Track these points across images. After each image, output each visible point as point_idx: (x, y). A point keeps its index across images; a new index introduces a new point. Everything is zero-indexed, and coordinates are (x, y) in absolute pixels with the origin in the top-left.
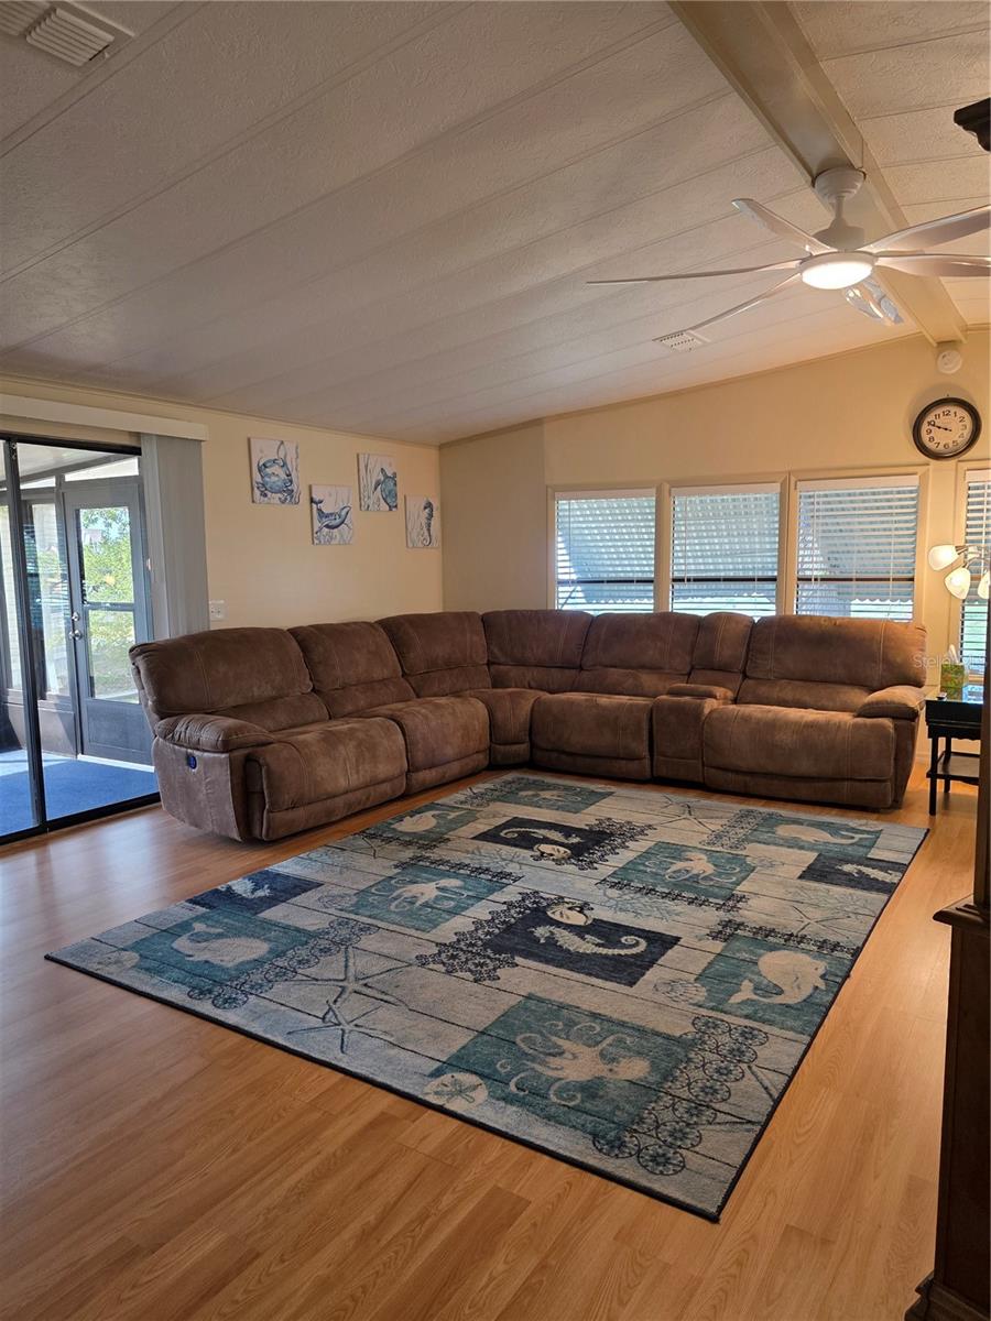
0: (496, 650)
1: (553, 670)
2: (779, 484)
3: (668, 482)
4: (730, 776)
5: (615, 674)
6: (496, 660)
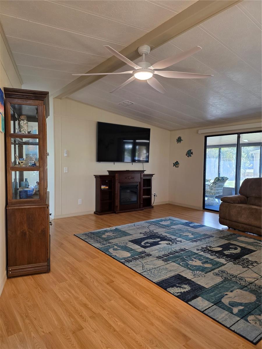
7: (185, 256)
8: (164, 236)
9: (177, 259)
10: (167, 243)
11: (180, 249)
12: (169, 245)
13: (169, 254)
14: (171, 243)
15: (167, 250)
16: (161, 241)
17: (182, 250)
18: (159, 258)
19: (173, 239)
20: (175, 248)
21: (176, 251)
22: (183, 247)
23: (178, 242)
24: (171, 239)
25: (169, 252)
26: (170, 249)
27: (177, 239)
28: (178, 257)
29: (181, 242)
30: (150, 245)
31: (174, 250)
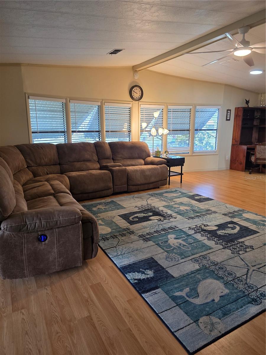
0: (29, 161)
1: (51, 166)
2: (100, 103)
3: (69, 98)
4: (134, 187)
5: (78, 165)
6: (30, 165)
7: (192, 213)
8: (212, 240)
9: (199, 211)
10: (208, 227)
11: (194, 219)
12: (205, 224)
13: (206, 215)
14: (203, 226)
15: (208, 219)
16: (216, 230)
17: (192, 218)
18: (215, 212)
19: (199, 232)
20: (198, 220)
21: (199, 217)
22: (191, 221)
23: (193, 228)
24: (202, 233)
25: (206, 216)
26: (204, 219)
27: (193, 232)
28: (198, 212)
29: (189, 227)
30: (227, 225)
31: (200, 218)
